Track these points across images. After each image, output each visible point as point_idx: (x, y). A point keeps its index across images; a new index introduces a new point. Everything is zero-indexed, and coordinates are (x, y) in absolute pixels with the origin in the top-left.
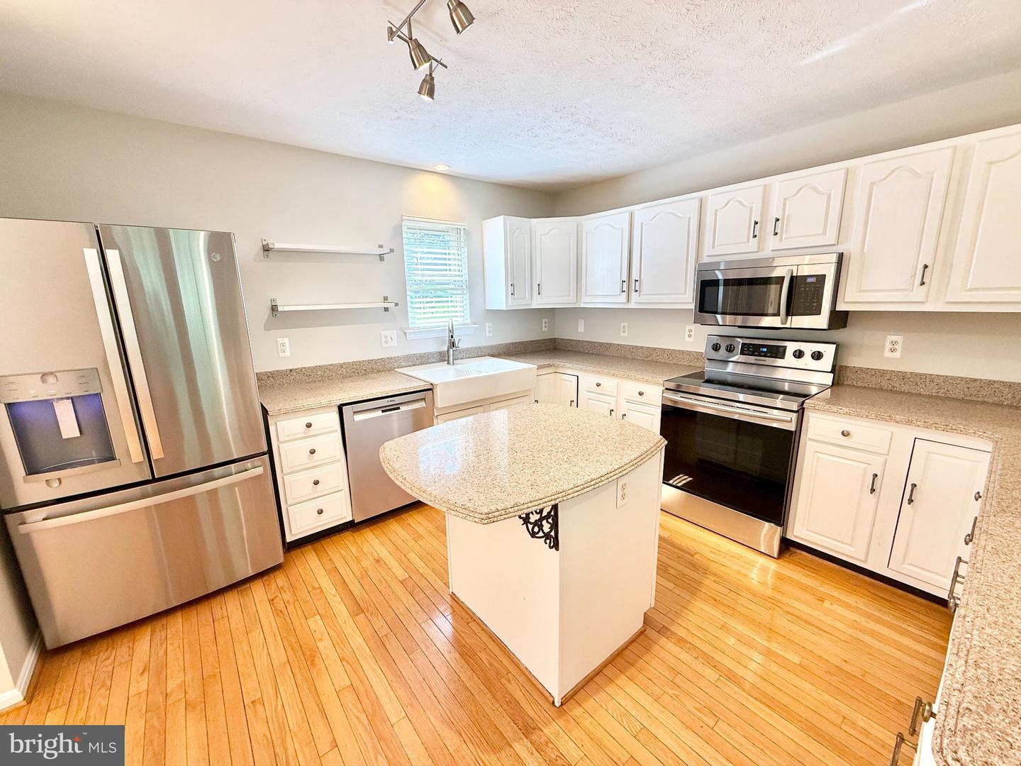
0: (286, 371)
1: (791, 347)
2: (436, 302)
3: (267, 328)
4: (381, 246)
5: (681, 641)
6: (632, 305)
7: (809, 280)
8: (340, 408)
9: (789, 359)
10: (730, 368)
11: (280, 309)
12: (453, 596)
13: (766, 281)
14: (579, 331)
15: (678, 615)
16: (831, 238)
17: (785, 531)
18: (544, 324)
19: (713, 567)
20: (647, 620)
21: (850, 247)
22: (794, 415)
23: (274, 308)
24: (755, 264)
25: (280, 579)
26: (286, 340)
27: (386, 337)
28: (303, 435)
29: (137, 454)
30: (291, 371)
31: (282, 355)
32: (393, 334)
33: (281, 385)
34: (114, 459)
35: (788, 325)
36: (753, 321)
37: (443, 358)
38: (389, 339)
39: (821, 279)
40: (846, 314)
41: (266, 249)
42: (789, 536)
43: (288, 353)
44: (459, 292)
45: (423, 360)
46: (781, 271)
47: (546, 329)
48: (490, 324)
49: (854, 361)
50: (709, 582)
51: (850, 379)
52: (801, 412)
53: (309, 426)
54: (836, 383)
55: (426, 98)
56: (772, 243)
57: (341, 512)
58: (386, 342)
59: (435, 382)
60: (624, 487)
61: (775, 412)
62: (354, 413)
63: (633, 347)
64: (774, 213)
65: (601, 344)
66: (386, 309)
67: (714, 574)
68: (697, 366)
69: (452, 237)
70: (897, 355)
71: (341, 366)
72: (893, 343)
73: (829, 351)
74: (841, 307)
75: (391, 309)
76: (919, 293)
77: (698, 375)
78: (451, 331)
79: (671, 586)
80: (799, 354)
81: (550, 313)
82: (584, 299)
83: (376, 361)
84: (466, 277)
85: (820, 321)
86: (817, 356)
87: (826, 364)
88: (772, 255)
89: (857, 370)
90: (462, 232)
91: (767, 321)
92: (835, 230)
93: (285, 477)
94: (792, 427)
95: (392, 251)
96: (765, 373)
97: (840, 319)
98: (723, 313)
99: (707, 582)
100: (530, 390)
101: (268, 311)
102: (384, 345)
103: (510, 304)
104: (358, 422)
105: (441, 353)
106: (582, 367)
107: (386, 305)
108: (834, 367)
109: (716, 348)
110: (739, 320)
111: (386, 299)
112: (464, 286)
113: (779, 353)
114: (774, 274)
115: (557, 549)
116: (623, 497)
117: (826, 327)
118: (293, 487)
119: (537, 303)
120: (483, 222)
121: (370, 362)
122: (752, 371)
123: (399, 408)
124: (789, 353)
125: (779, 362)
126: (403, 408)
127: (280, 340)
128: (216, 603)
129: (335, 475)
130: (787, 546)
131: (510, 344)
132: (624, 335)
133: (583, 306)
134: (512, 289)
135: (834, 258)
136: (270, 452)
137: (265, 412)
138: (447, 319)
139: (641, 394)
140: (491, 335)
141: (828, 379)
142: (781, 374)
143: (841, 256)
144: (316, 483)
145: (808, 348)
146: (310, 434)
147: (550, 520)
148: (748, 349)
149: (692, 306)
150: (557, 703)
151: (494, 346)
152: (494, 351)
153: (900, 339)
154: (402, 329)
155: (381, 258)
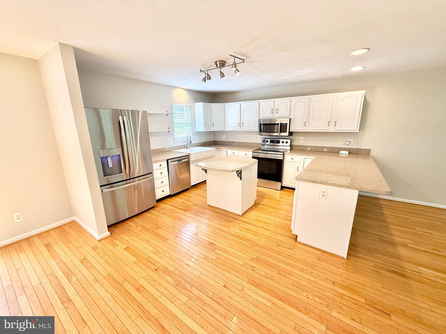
1: (281, 140)
2: (182, 129)
4: (167, 112)
5: (262, 205)
6: (241, 130)
7: (284, 124)
8: (167, 160)
9: (281, 144)
10: (266, 147)
12: (208, 205)
13: (274, 124)
14: (224, 138)
15: (261, 202)
16: (288, 115)
17: (282, 184)
18: (212, 136)
19: (267, 194)
20: (255, 203)
21: (292, 117)
22: (282, 155)
24: (271, 120)
27: (169, 140)
28: (159, 168)
32: (171, 139)
34: (122, 173)
35: (280, 135)
36: (271, 134)
37: (185, 147)
39: (287, 124)
40: (292, 132)
42: (283, 185)
44: (188, 126)
45: (179, 148)
46: (278, 122)
47: (213, 138)
49: (294, 144)
50: (267, 196)
51: (294, 148)
52: (284, 155)
53: (160, 165)
54: (291, 149)
55: (203, 82)
56: (276, 115)
57: (167, 193)
58: (169, 142)
59: (189, 153)
60: (251, 169)
61: (279, 155)
62: (171, 162)
63: (241, 142)
64: (276, 108)
65: (231, 142)
66: (169, 131)
67: (267, 195)
68: (259, 147)
69: (185, 108)
70: (302, 142)
71: (157, 150)
72: (302, 139)
73: (289, 141)
74: (291, 131)
76: (304, 128)
77: (260, 149)
79: (259, 198)
80: (283, 142)
81: (214, 133)
82: (226, 128)
84: (190, 121)
85: (287, 134)
86: (287, 142)
87: (289, 144)
88: (276, 118)
89: (295, 146)
90: (188, 107)
91: (275, 134)
92: (289, 113)
94: (282, 158)
96: (275, 147)
97: (291, 134)
98: (263, 132)
99: (266, 196)
100: (213, 156)
103: (205, 129)
104: (172, 165)
106: (227, 148)
107: (169, 130)
108: (290, 145)
109: (264, 141)
110: (268, 134)
111: (169, 128)
112: (189, 124)
113: (278, 142)
114: (276, 123)
115: (241, 180)
116: (251, 171)
117: (288, 135)
118: (157, 183)
119: (212, 129)
120: (195, 103)
121: (165, 148)
122: (272, 147)
123: (181, 161)
124: (281, 142)
125: (279, 144)
126: (183, 161)
129: (166, 180)
130: (283, 188)
131: (203, 142)
132: (238, 139)
133: (226, 130)
134: (206, 125)
135: (289, 119)
139: (246, 154)
140: (197, 140)
141: (289, 148)
142: (279, 147)
143: (290, 119)
144: (162, 182)
145: (285, 141)
146: (161, 168)
147: (240, 174)
148: (272, 142)
149: (258, 130)
150: (241, 215)
151: (198, 143)
152: (199, 145)
153: (302, 138)
154: (173, 138)
155: (167, 115)
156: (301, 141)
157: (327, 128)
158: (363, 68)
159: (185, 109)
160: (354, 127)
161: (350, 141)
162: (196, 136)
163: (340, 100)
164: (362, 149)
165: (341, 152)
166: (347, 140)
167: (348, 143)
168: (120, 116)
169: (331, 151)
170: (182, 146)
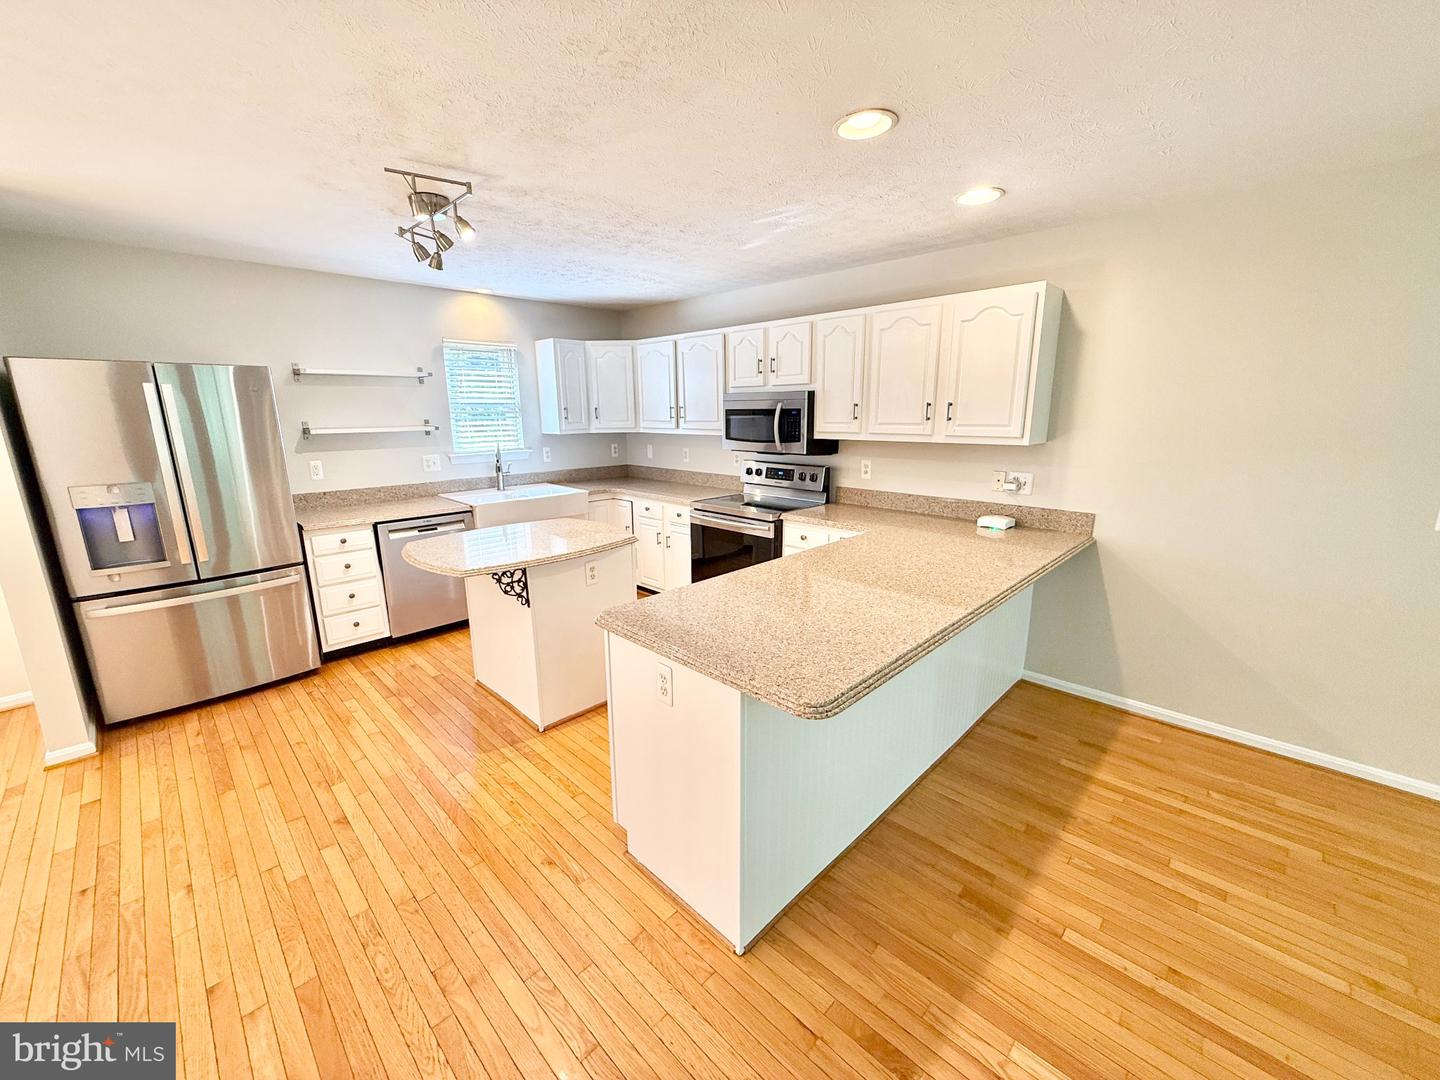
0: (320, 494)
1: (798, 470)
3: (297, 451)
4: (420, 369)
6: (679, 431)
7: (792, 413)
8: (375, 526)
9: (796, 482)
11: (312, 432)
12: (479, 684)
14: (648, 458)
16: (804, 379)
18: (613, 450)
22: (772, 526)
23: (306, 431)
24: (753, 397)
25: (317, 680)
26: (319, 463)
27: (428, 461)
28: (337, 550)
29: (185, 557)
30: (325, 493)
31: (315, 477)
32: (437, 457)
33: (314, 508)
34: (164, 560)
36: (767, 446)
37: (493, 483)
38: (431, 463)
39: (798, 411)
41: (296, 373)
43: (321, 476)
44: (512, 415)
45: (471, 485)
47: (617, 455)
48: (548, 449)
49: (844, 482)
51: (837, 497)
52: (779, 522)
53: (344, 541)
54: (830, 502)
56: (772, 379)
57: (377, 627)
58: (429, 466)
59: (473, 504)
60: (592, 569)
62: (390, 531)
63: (693, 473)
64: (772, 353)
65: (667, 470)
66: (428, 433)
68: (738, 490)
69: (502, 357)
70: (868, 476)
72: (866, 466)
73: (821, 473)
74: (817, 436)
75: (431, 432)
76: (853, 426)
78: (498, 455)
80: (802, 477)
81: (621, 438)
82: (642, 424)
83: (417, 487)
84: (518, 400)
85: (801, 448)
86: (814, 477)
87: (817, 484)
88: (773, 389)
89: (847, 491)
90: (514, 353)
92: (808, 374)
93: (321, 590)
94: (771, 535)
95: (430, 375)
97: (816, 446)
98: (734, 439)
101: (299, 434)
102: (426, 469)
103: (564, 428)
104: (393, 540)
105: (491, 478)
106: (636, 492)
107: (427, 429)
108: (825, 487)
109: (749, 472)
111: (427, 422)
112: (517, 410)
113: (790, 475)
115: (529, 606)
116: (593, 577)
117: (805, 452)
118: (330, 599)
119: (593, 428)
120: (535, 343)
121: (410, 486)
123: (436, 529)
124: (796, 475)
126: (440, 529)
127: (312, 463)
128: (257, 698)
129: (371, 590)
131: (571, 470)
132: (688, 460)
133: (641, 431)
134: (566, 412)
135: (806, 395)
136: (305, 563)
137: (300, 528)
138: (495, 444)
139: (679, 515)
140: (549, 460)
141: (821, 498)
143: (810, 394)
144: (352, 596)
145: (809, 472)
146: (345, 549)
147: (521, 584)
148: (771, 474)
149: (721, 433)
150: (541, 730)
151: (551, 473)
152: (553, 478)
153: (869, 463)
154: (446, 454)
155: (421, 380)
156: (863, 476)
157: (924, 429)
158: (997, 194)
159: (501, 360)
160: (1012, 425)
161: (1022, 480)
162: (545, 449)
163: (963, 321)
164: (1063, 513)
165: (983, 521)
166: (1012, 476)
167: (1013, 487)
168: (148, 381)
169: (961, 515)
170: (481, 480)
